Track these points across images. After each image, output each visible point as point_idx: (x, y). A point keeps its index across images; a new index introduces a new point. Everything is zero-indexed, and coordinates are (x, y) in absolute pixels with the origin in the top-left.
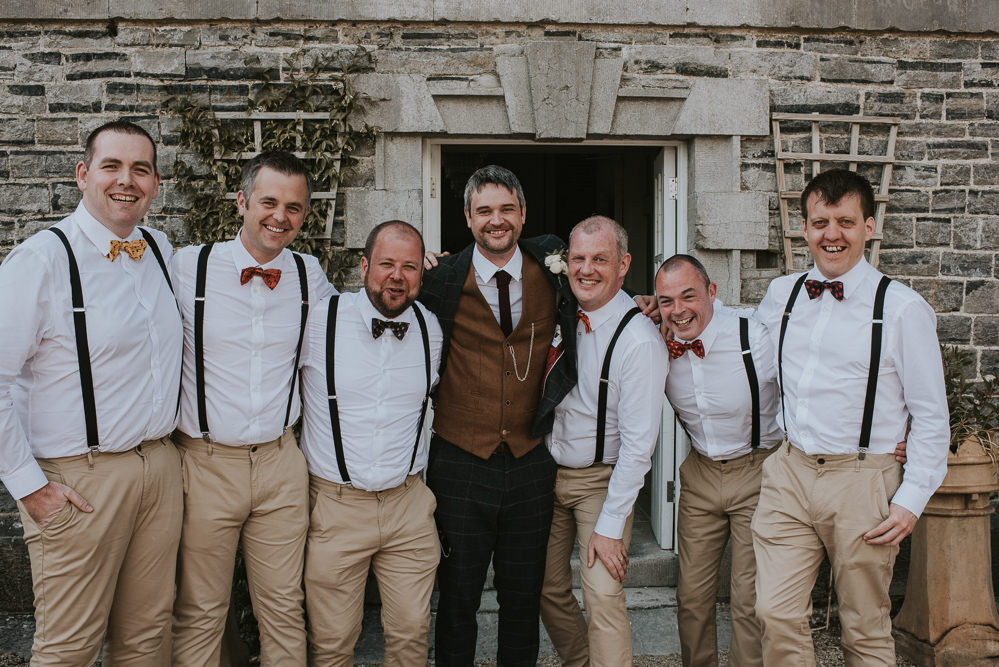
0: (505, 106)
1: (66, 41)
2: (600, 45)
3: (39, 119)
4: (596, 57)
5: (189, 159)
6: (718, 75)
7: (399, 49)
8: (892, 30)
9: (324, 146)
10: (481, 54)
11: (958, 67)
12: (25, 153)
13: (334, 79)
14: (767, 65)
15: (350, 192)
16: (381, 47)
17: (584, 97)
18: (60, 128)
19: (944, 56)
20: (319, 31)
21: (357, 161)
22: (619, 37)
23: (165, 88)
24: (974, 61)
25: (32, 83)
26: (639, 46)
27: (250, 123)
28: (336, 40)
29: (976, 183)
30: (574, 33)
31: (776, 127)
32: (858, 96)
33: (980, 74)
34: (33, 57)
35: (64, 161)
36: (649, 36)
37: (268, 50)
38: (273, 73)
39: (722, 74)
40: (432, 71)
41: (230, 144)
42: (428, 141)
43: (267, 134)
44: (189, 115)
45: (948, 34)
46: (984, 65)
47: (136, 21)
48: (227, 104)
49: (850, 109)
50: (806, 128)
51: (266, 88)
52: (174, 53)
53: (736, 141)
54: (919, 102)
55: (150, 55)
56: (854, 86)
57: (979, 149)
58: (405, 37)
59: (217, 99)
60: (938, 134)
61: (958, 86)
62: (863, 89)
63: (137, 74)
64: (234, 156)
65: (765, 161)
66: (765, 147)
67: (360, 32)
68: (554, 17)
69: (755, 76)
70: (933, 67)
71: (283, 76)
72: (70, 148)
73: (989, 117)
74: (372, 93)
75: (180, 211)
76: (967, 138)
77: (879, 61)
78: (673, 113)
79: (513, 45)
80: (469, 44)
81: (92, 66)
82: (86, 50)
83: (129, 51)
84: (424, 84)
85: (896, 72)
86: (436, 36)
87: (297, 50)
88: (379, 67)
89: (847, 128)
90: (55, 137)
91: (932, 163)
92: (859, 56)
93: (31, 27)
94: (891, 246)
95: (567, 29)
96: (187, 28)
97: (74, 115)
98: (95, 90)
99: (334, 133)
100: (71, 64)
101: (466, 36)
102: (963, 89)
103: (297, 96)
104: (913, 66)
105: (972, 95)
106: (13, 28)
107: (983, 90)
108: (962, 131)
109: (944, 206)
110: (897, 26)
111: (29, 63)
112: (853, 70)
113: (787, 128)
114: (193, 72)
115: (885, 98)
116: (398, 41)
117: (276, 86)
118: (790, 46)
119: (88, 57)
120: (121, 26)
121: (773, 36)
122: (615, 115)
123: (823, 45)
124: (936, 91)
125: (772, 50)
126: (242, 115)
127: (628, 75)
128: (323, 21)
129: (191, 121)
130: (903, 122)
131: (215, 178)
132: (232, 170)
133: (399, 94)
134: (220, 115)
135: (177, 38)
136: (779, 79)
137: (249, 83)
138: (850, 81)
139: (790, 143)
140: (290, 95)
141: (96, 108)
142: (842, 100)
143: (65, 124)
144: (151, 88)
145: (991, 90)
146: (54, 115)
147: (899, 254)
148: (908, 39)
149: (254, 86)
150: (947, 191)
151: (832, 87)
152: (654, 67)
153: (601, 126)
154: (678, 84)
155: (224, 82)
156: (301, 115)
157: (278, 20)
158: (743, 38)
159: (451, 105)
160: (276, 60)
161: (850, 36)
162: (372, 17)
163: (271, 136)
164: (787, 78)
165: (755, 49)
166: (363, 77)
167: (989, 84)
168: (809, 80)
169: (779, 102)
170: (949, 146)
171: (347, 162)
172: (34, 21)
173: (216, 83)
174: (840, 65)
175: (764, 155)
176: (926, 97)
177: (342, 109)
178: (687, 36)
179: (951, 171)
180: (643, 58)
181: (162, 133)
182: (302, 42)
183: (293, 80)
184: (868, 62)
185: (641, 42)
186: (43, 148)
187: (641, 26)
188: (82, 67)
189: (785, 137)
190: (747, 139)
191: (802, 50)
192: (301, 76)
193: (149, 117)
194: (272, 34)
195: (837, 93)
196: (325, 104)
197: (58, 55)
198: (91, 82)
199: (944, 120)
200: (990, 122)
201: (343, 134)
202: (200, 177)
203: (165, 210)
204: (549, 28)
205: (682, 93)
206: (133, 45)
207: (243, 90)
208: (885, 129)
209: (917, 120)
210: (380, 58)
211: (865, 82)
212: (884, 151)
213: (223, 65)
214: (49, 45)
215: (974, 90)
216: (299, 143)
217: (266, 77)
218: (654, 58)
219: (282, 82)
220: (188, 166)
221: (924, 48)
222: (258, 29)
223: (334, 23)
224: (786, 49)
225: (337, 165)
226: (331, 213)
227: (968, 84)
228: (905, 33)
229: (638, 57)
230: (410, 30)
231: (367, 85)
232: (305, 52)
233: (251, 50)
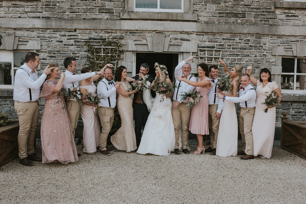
0: (148, 46)
1: (67, 33)
2: (166, 35)
3: (62, 47)
4: (165, 37)
5: (89, 55)
6: (188, 41)
7: (129, 35)
8: (221, 32)
9: (114, 53)
10: (144, 36)
11: (234, 40)
12: (59, 53)
13: (116, 40)
14: (198, 39)
15: (119, 61)
16: (125, 35)
17: (163, 45)
18: (65, 49)
19: (232, 37)
20: (114, 32)
21: (120, 56)
22: (170, 33)
23: (85, 41)
24: (237, 38)
25: (60, 40)
26: (173, 35)
27: (101, 48)
28: (117, 33)
29: (237, 62)
30: (161, 32)
31: (199, 50)
32: (215, 45)
33: (238, 41)
34: (61, 35)
35: (66, 55)
36: (175, 33)
37: (104, 35)
38: (105, 39)
39: (189, 40)
40: (134, 39)
41: (97, 52)
42: (134, 52)
43: (104, 51)
44: (90, 47)
45: (232, 33)
46: (239, 39)
47: (80, 29)
48: (97, 45)
49: (213, 47)
50: (204, 51)
51: (104, 42)
52: (87, 35)
53: (191, 53)
54: (227, 46)
55: (82, 35)
56: (214, 43)
57: (238, 55)
58: (130, 33)
59: (95, 44)
60: (230, 52)
61: (234, 43)
62: (216, 44)
63: (80, 39)
64: (98, 54)
65: (197, 57)
66: (197, 54)
67: (121, 32)
68: (157, 30)
69: (195, 41)
70: (229, 39)
71: (107, 40)
72: (67, 52)
73: (240, 49)
74: (123, 43)
75: (87, 64)
76: (236, 53)
77: (219, 38)
78: (179, 48)
79: (150, 35)
80: (141, 34)
81: (72, 37)
82: (70, 34)
83: (78, 34)
84: (133, 42)
85: (222, 40)
86: (135, 33)
87: (110, 35)
88: (125, 38)
89: (212, 51)
90: (64, 50)
91: (229, 58)
92: (215, 37)
93: (60, 30)
94: (221, 73)
95: (160, 32)
96: (89, 30)
97: (68, 46)
98: (72, 42)
99: (116, 51)
100: (68, 37)
101: (141, 33)
102: (235, 44)
103: (110, 44)
104: (226, 39)
105: (237, 45)
106: (57, 30)
107: (239, 44)
108: (235, 52)
109: (231, 66)
110: (222, 32)
111: (60, 37)
112: (214, 40)
113: (201, 51)
114: (90, 39)
115: (220, 45)
116: (128, 34)
117: (106, 42)
118: (202, 35)
119: (71, 36)
120: (77, 30)
121: (199, 33)
122: (168, 48)
123: (208, 35)
124: (230, 44)
125: (199, 36)
126: (99, 47)
127: (171, 40)
128: (114, 30)
129: (90, 48)
130: (223, 50)
131: (94, 58)
132: (97, 57)
133: (128, 44)
134: (95, 47)
135: (87, 32)
136: (200, 41)
137: (101, 41)
138: (213, 42)
139: (202, 54)
140: (109, 43)
141: (72, 45)
142: (212, 46)
143: (67, 48)
144: (82, 42)
145: (240, 44)
146: (64, 46)
147: (222, 75)
148: (225, 34)
149: (102, 41)
150: (232, 63)
151: (210, 43)
152: (176, 39)
153: (166, 50)
154: (181, 42)
155: (96, 41)
156: (110, 47)
157: (106, 29)
158: (193, 34)
159: (138, 46)
160: (106, 37)
161: (213, 34)
162: (124, 29)
163: (105, 51)
164: (201, 41)
165: (195, 36)
166: (122, 40)
167: (240, 43)
168: (205, 42)
169: (199, 46)
170: (232, 54)
171: (119, 56)
172: (61, 29)
173: (94, 41)
174: (212, 39)
175: (196, 56)
176: (228, 45)
177: (118, 46)
178: (182, 33)
179: (232, 59)
180: (174, 37)
181: (85, 50)
182: (110, 33)
183: (109, 40)
184: (217, 38)
185: (174, 34)
186: (62, 52)
187: (174, 31)
188: (70, 37)
189: (201, 52)
190: (193, 53)
191: (204, 36)
192: (110, 40)
193: (82, 47)
194: (105, 32)
195: (211, 44)
196: (115, 45)
197: (65, 35)
198: (71, 40)
199: (231, 50)
200: (240, 50)
201: (118, 51)
202: (92, 58)
203: (85, 64)
204: (156, 31)
205: (181, 44)
206: (79, 33)
207: (100, 42)
208: (220, 51)
209: (226, 49)
210: (125, 37)
211: (216, 42)
212: (219, 56)
213: (96, 37)
214: (64, 33)
215: (237, 44)
216: (110, 52)
217: (104, 40)
218: (176, 37)
219: (107, 41)
220: (89, 56)
221: (228, 36)
222: (102, 31)
223: (117, 30)
224: (201, 36)
225: (117, 56)
226: (115, 65)
227: (236, 43)
228: (224, 33)
229: (173, 37)
230: (130, 31)
231: (123, 42)
232: (111, 35)
233: (101, 35)
